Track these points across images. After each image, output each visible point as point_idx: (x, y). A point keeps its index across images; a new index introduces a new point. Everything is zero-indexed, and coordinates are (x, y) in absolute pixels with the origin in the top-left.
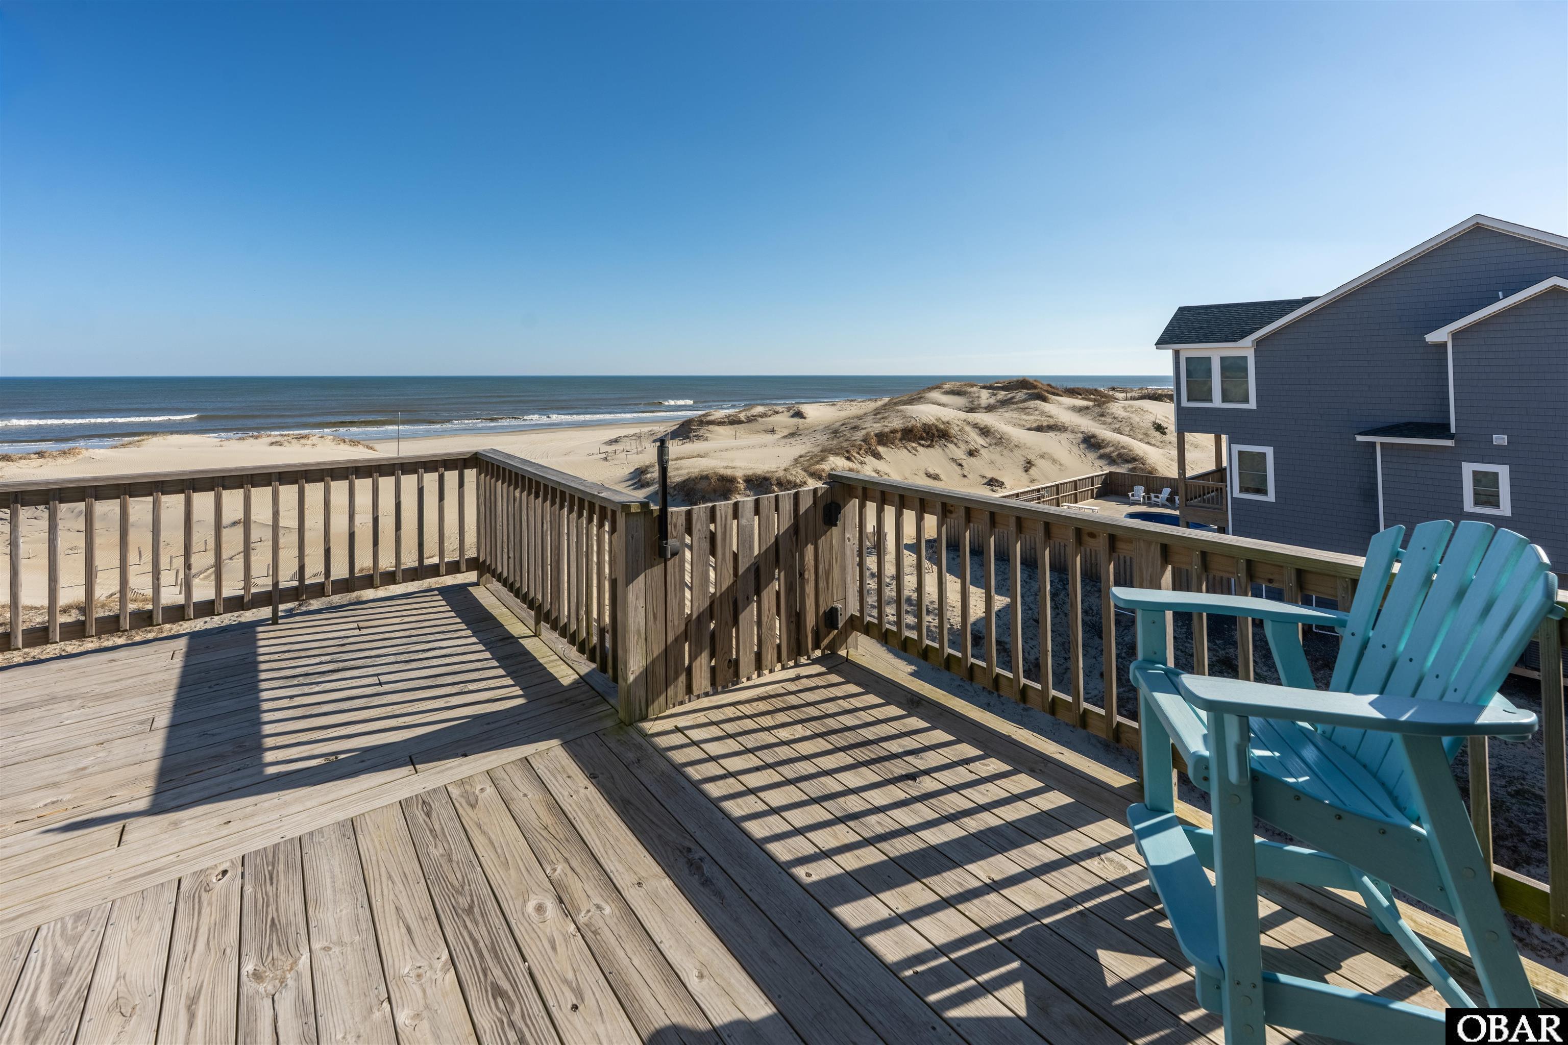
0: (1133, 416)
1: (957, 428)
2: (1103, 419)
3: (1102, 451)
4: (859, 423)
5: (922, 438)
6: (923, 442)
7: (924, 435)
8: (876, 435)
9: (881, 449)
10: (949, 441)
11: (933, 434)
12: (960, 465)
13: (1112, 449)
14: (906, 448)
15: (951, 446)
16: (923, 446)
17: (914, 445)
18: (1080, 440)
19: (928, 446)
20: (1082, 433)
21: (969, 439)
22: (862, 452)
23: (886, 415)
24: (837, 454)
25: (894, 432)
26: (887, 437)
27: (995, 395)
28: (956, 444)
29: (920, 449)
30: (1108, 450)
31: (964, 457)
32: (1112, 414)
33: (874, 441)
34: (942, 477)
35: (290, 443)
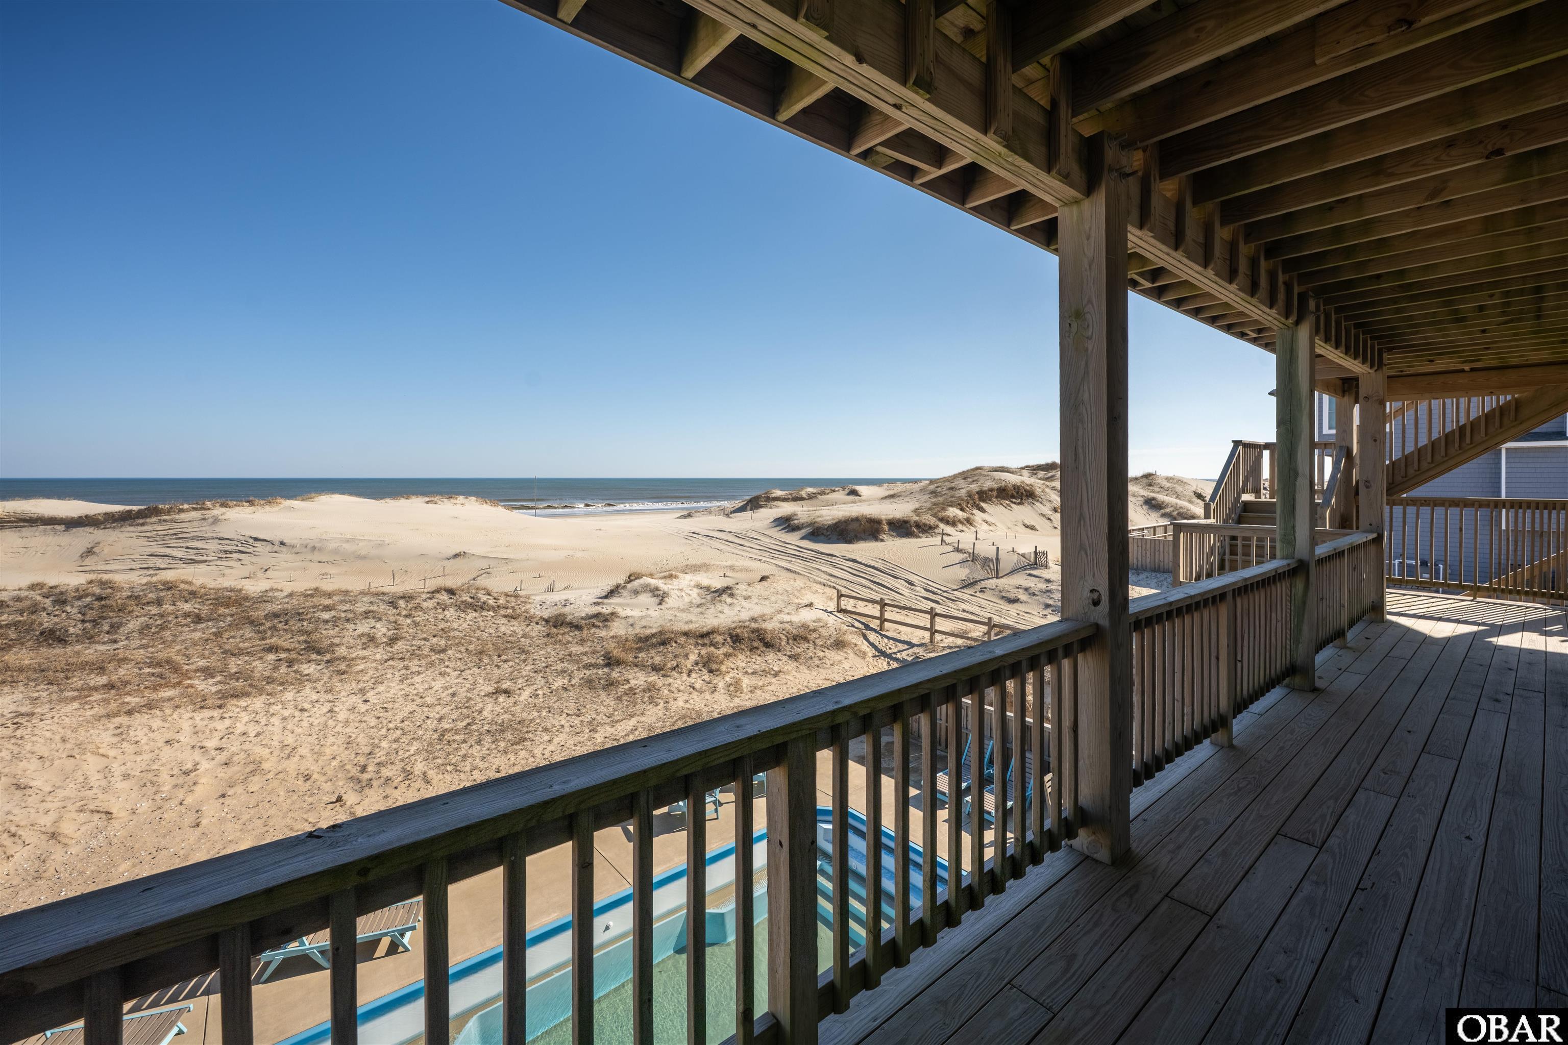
0: (1176, 486)
1: (1039, 490)
2: (1151, 488)
3: (1163, 511)
4: (953, 485)
5: (1013, 497)
6: (1014, 500)
7: (1015, 493)
8: (977, 493)
9: (983, 504)
10: (1035, 500)
11: (1022, 493)
12: (1049, 519)
13: (1172, 509)
14: (1001, 504)
15: (1038, 504)
16: (1015, 503)
17: (1007, 502)
18: (1141, 503)
19: (1019, 504)
20: (1142, 496)
21: (1051, 499)
22: (969, 505)
23: (976, 478)
24: (952, 506)
25: (991, 490)
26: (986, 494)
27: (1036, 474)
28: (1041, 503)
29: (1012, 505)
30: (1168, 510)
31: (1050, 513)
32: (1159, 484)
33: (976, 497)
34: (1037, 527)
35: (443, 502)
